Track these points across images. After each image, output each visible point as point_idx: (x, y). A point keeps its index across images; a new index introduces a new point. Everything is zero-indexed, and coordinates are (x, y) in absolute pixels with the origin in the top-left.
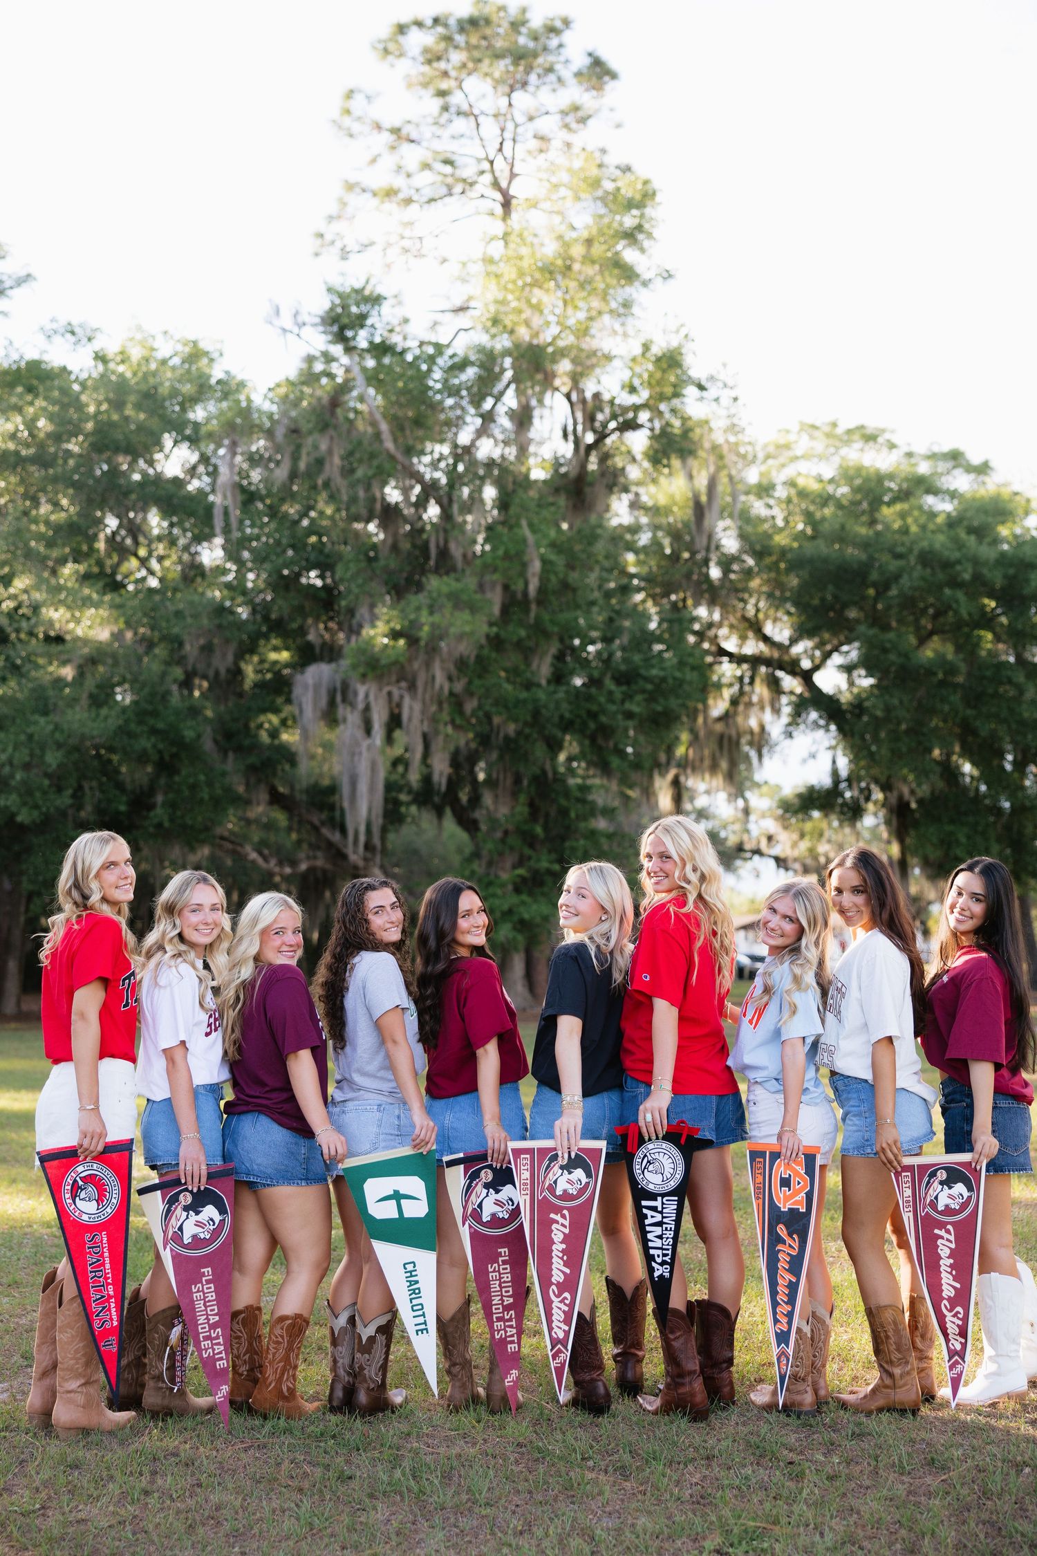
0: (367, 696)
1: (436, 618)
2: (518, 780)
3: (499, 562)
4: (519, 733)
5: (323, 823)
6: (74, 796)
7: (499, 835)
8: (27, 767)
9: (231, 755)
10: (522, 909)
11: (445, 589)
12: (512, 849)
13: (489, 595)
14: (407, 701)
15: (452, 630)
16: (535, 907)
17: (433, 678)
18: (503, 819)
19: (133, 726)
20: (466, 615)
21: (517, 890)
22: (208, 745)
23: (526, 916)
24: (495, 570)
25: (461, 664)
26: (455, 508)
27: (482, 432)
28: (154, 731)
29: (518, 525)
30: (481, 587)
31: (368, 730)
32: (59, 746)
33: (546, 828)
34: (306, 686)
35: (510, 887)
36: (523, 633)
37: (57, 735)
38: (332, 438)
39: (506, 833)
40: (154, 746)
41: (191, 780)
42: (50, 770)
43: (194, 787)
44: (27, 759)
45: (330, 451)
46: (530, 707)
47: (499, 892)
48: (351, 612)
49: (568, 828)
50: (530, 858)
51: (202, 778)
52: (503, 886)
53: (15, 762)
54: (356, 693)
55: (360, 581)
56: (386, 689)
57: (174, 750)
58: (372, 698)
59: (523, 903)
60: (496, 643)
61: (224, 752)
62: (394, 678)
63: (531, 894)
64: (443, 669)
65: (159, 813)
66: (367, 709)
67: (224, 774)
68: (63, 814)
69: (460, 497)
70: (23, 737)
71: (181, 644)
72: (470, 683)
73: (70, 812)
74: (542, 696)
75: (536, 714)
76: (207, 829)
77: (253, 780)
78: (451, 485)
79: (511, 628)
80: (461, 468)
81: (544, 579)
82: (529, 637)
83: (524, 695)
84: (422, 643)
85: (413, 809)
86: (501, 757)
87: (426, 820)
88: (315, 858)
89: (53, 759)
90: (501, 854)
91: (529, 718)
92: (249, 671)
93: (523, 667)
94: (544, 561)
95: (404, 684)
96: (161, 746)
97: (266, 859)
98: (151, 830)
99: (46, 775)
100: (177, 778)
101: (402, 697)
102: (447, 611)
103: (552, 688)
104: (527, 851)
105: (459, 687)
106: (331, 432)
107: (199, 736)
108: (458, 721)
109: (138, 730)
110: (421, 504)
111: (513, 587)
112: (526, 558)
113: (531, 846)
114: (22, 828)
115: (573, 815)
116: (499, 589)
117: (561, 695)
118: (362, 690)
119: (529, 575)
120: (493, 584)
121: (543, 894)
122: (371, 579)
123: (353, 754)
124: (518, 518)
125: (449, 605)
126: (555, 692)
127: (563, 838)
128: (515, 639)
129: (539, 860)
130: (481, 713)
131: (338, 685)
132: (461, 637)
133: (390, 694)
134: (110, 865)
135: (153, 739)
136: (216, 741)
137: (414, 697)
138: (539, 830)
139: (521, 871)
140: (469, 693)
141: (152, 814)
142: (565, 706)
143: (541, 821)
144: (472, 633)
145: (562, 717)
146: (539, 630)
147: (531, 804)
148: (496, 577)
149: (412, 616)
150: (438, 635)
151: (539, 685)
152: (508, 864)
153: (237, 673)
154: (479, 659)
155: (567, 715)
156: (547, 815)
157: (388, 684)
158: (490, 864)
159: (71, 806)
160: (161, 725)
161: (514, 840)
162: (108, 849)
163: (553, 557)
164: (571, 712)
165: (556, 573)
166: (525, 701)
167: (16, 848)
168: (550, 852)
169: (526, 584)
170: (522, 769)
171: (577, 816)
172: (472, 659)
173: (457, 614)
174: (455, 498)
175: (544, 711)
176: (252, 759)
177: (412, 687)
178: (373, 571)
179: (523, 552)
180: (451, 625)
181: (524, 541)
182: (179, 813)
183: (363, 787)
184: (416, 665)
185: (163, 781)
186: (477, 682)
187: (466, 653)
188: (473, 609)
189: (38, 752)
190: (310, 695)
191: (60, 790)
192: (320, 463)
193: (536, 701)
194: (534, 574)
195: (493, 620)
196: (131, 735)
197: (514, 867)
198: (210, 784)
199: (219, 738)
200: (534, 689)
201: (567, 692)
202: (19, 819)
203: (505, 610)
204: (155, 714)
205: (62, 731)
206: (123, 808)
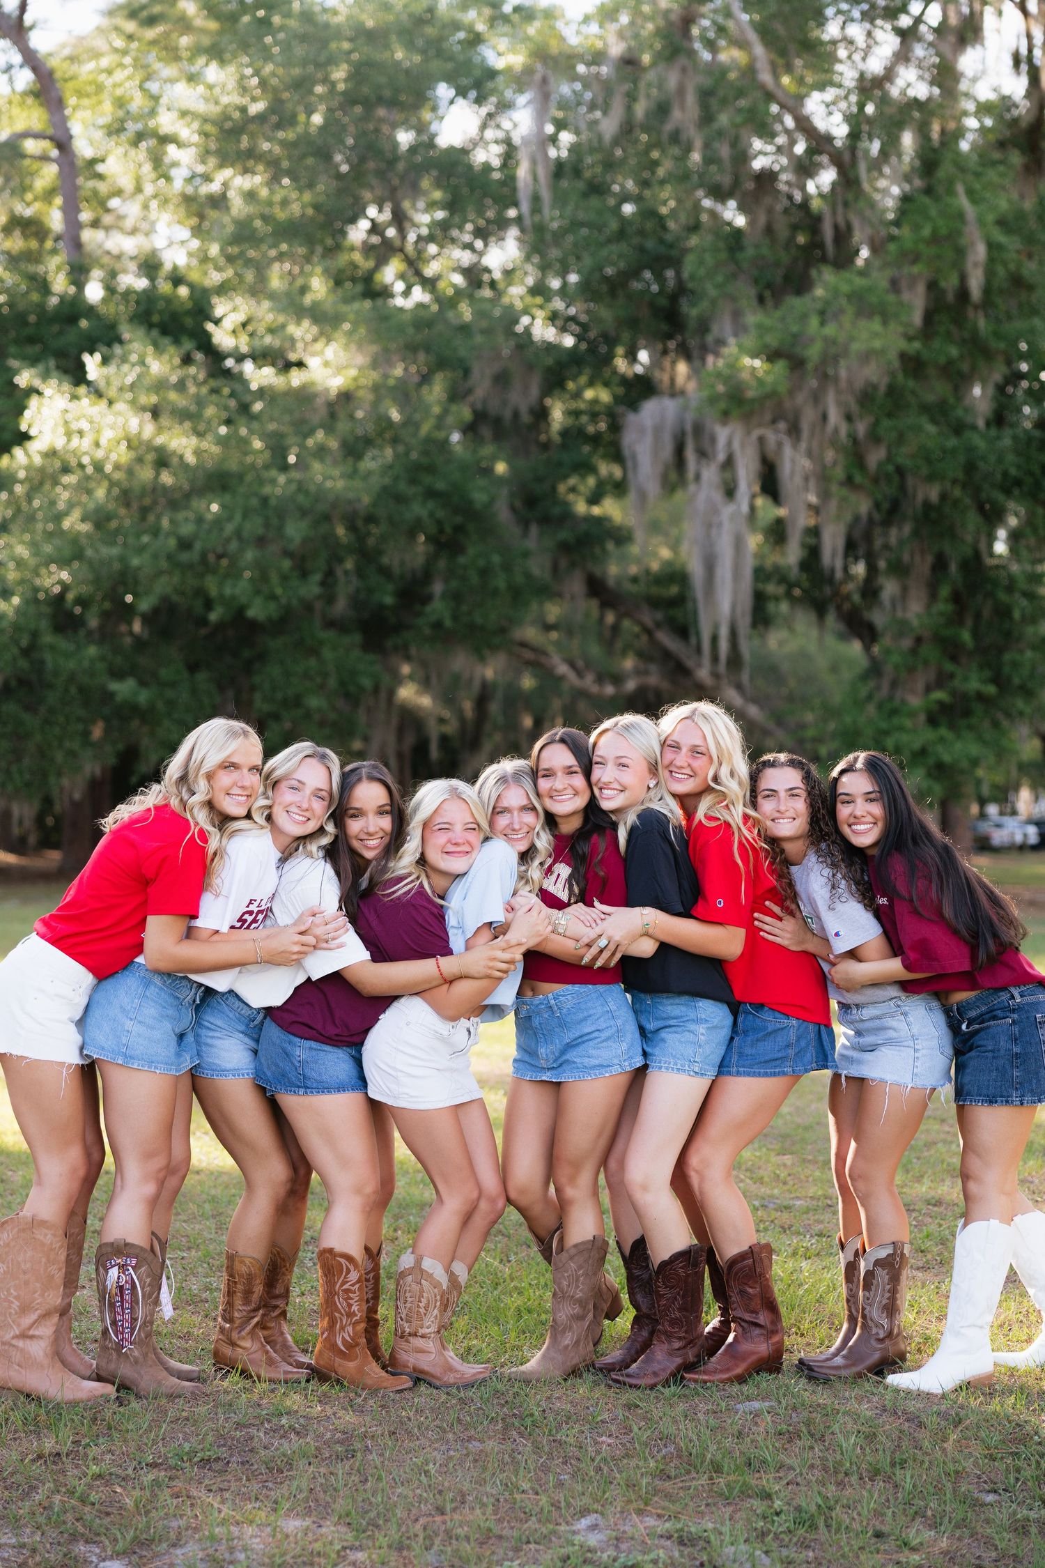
0: (729, 443)
1: (830, 330)
2: (940, 564)
3: (922, 247)
4: (943, 497)
5: (658, 625)
6: (323, 584)
7: (907, 643)
8: (261, 542)
9: (534, 530)
10: (940, 749)
11: (845, 288)
12: (926, 663)
13: (906, 296)
14: (788, 451)
15: (855, 347)
16: (958, 746)
17: (825, 417)
18: (915, 622)
19: (403, 487)
20: (876, 325)
21: (932, 721)
22: (503, 514)
23: (947, 758)
24: (916, 259)
25: (866, 397)
26: (862, 168)
27: (902, 56)
28: (431, 494)
29: (951, 192)
30: (895, 285)
31: (730, 492)
32: (304, 513)
33: (975, 634)
34: (642, 431)
35: (922, 718)
36: (954, 351)
37: (301, 498)
38: (684, 70)
39: (919, 640)
40: (431, 515)
41: (481, 563)
42: (292, 547)
43: (485, 573)
44: (261, 531)
45: (681, 91)
46: (962, 458)
47: (908, 723)
48: (704, 327)
49: (1008, 634)
50: (952, 676)
51: (496, 559)
52: (912, 714)
53: (245, 534)
54: (713, 440)
55: (720, 279)
56: (757, 433)
57: (458, 520)
58: (736, 445)
59: (942, 740)
60: (913, 365)
61: (525, 524)
62: (768, 416)
63: (952, 727)
64: (839, 403)
65: (438, 608)
66: (729, 463)
67: (526, 554)
68: (308, 607)
69: (867, 151)
70: (254, 502)
71: (467, 372)
72: (876, 424)
73: (318, 605)
74: (980, 443)
75: (970, 467)
76: (503, 631)
77: (563, 563)
78: (854, 136)
79: (936, 343)
80: (870, 109)
81: (990, 273)
82: (962, 357)
83: (952, 442)
84: (810, 366)
85: (784, 607)
86: (916, 533)
87: (804, 621)
88: (646, 673)
89: (295, 531)
90: (911, 670)
91: (960, 475)
92: (558, 414)
93: (951, 400)
94: (992, 246)
95: (782, 426)
96: (440, 514)
97: (580, 674)
98: (427, 631)
99: (287, 553)
100: (462, 560)
101: (780, 445)
102: (847, 319)
103: (993, 432)
104: (949, 667)
105: (861, 428)
106: (683, 60)
107: (492, 500)
108: (858, 479)
109: (411, 491)
110: (805, 168)
111: (943, 284)
112: (963, 241)
113: (954, 658)
114: (253, 625)
115: (1017, 615)
116: (921, 288)
117: (1007, 442)
118: (722, 434)
119: (969, 266)
120: (913, 280)
121: (970, 728)
122: (734, 276)
123: (709, 526)
124: (950, 184)
125: (850, 310)
126: (998, 438)
127: (1001, 650)
128: (942, 360)
129: (966, 679)
130: (890, 468)
131: (689, 428)
132: (866, 357)
133: (761, 440)
134: (229, 765)
135: (431, 505)
136: (513, 509)
137: (795, 446)
138: (966, 636)
139: (939, 695)
140: (874, 437)
141: (428, 609)
142: (1010, 458)
143: (969, 622)
144: (882, 352)
145: (1005, 474)
146: (979, 349)
147: (956, 598)
148: (916, 269)
149: (795, 329)
150: (831, 357)
151: (974, 428)
152: (920, 686)
153: (542, 414)
154: (892, 390)
155: (1013, 471)
156: (978, 616)
157: (760, 425)
158: (894, 685)
159: (319, 597)
160: (440, 485)
161: (930, 652)
162: (234, 745)
163: (1001, 238)
164: (1019, 467)
165: (1005, 264)
166: (954, 451)
167: (247, 653)
168: (981, 667)
169: (963, 278)
170: (947, 548)
171: (1023, 617)
172: (882, 389)
173: (863, 323)
174: (860, 154)
175: (981, 465)
176: (564, 535)
177: (794, 431)
178: (737, 263)
179: (959, 233)
180: (852, 339)
181: (960, 216)
182: (464, 608)
183: (724, 572)
184: (800, 398)
185: (442, 564)
186: (886, 423)
187: (875, 379)
188: (884, 314)
189: (275, 521)
190: (648, 440)
191: (304, 574)
192: (662, 110)
193: (970, 449)
194: (976, 265)
195: (911, 332)
196: (399, 499)
197: (928, 689)
198: (507, 567)
199: (518, 504)
200: (968, 434)
201: (1015, 438)
202: (251, 613)
203: (929, 317)
204: (431, 469)
205: (307, 493)
206: (389, 600)
